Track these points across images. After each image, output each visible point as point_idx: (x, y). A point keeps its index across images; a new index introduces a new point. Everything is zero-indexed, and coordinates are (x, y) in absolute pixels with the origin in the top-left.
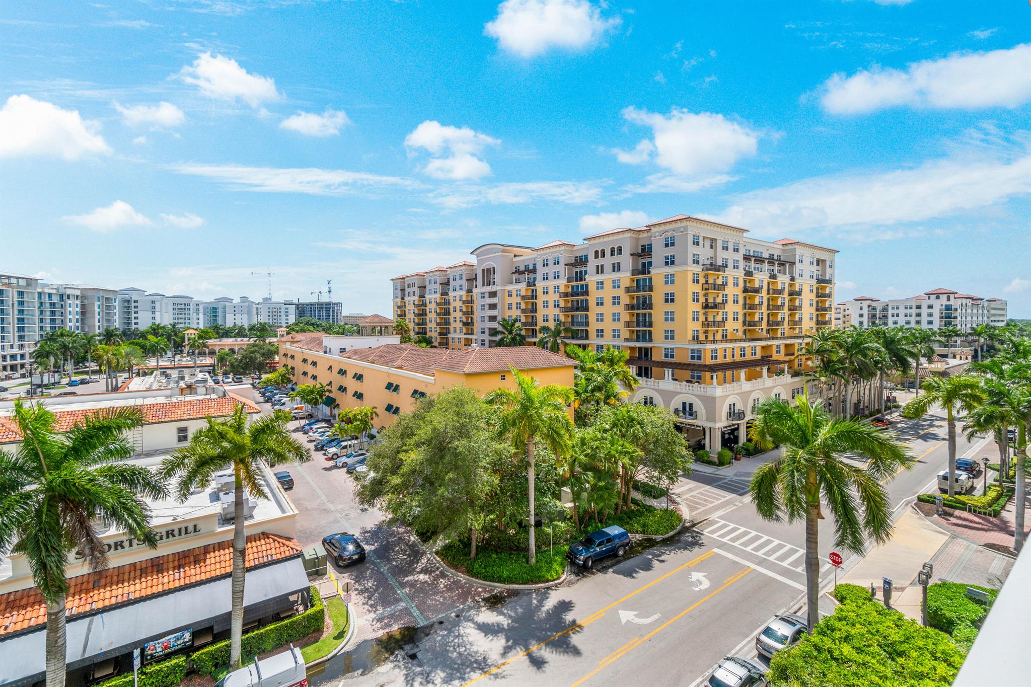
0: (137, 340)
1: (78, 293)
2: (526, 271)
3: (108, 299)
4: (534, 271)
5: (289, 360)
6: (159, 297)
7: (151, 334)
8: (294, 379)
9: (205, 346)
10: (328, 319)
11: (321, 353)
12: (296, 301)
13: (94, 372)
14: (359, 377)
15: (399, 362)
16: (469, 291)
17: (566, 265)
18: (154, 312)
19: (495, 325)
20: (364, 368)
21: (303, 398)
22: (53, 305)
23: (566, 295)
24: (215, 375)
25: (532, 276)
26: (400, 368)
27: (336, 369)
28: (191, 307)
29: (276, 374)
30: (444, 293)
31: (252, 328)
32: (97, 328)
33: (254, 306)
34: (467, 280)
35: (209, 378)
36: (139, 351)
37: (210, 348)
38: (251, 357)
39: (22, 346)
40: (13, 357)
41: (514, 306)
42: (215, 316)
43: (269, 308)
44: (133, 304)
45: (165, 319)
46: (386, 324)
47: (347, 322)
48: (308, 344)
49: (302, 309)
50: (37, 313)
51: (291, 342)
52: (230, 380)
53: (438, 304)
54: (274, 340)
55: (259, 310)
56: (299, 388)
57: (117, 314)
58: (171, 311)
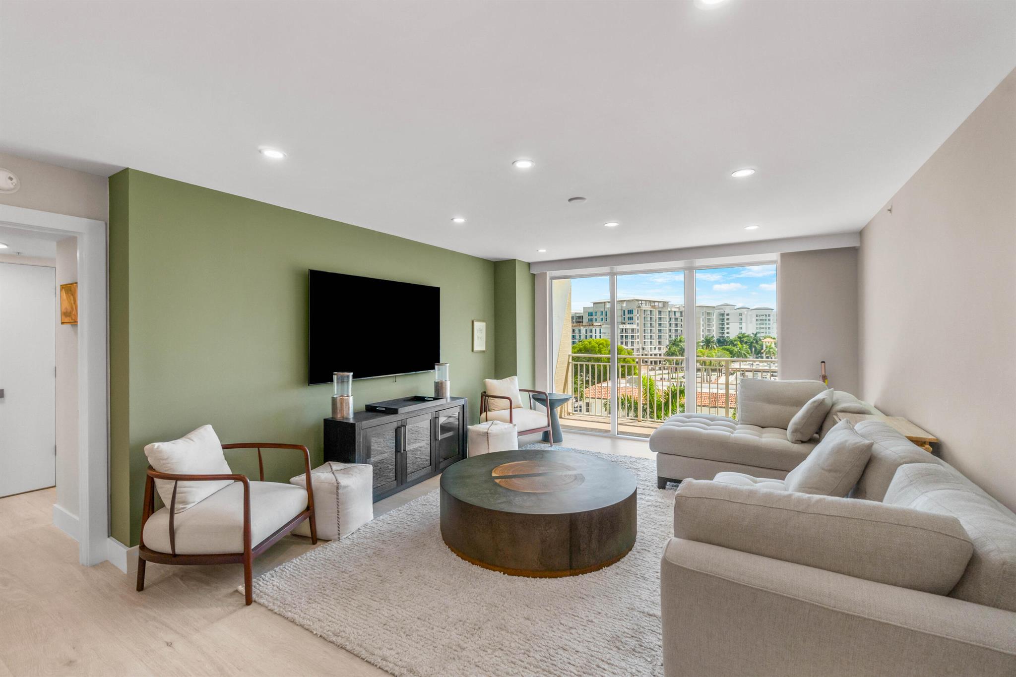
0: (728, 347)
3: (709, 314)
6: (746, 310)
7: (738, 341)
18: (741, 323)
22: (676, 319)
28: (771, 318)
32: (701, 336)
36: (728, 355)
39: (660, 348)
44: (726, 317)
45: (749, 329)
57: (715, 325)
58: (755, 322)
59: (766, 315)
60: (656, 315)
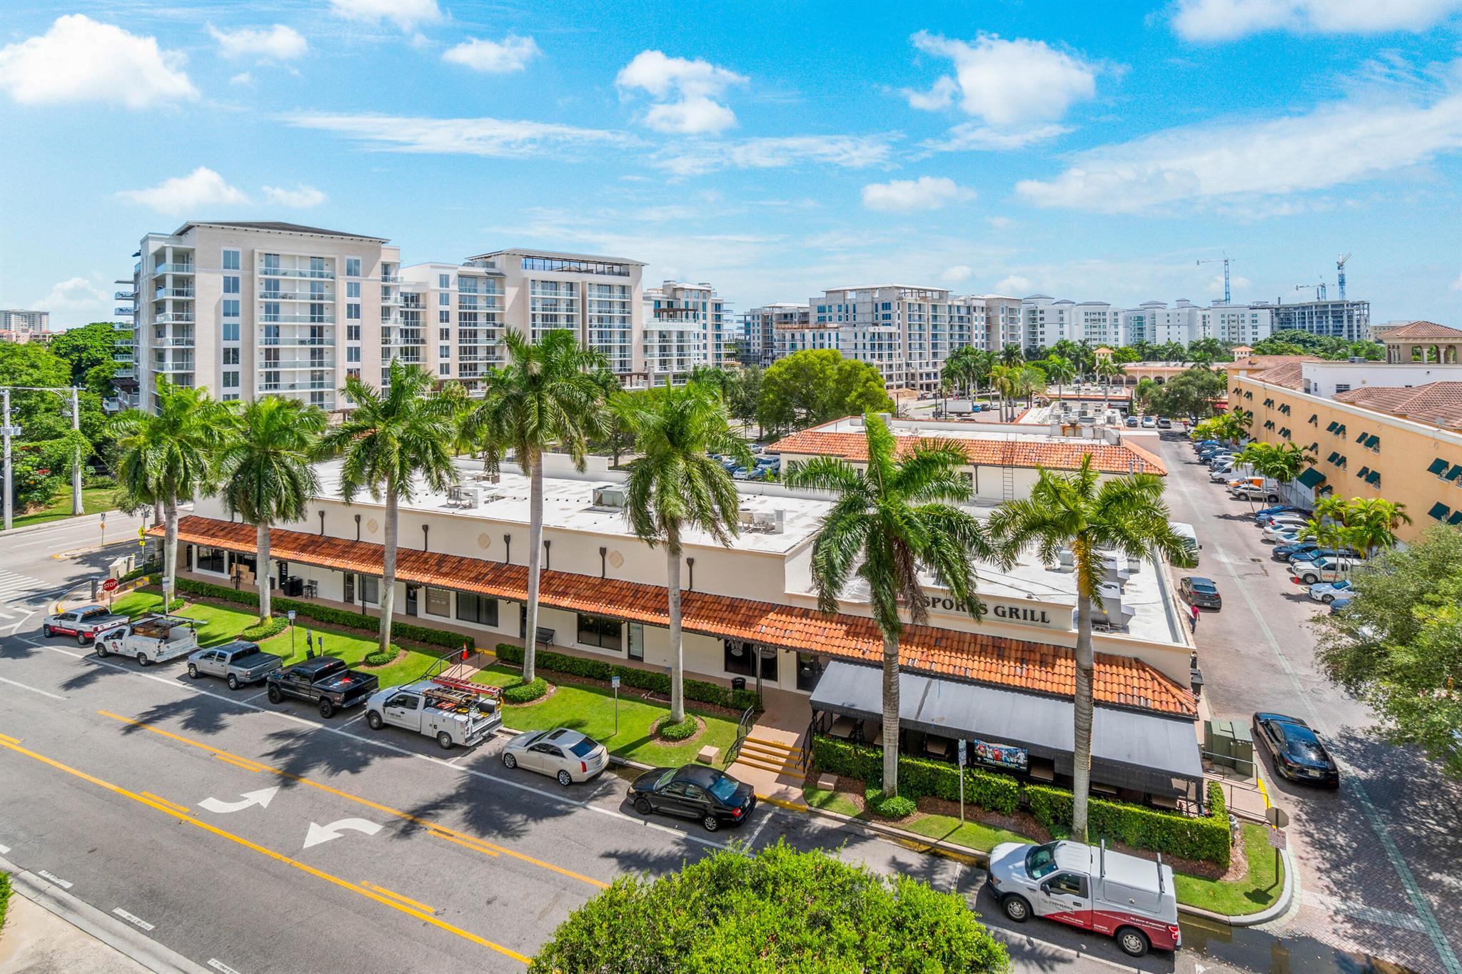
0: (1042, 361)
1: (983, 304)
3: (1012, 310)
5: (1244, 399)
6: (1067, 305)
7: (1057, 353)
8: (1252, 431)
9: (1120, 370)
10: (1338, 331)
11: (1299, 392)
12: (1273, 302)
13: (996, 398)
14: (1371, 442)
18: (1062, 325)
20: (1380, 425)
21: (1257, 465)
22: (961, 318)
24: (1133, 414)
27: (1324, 422)
28: (1108, 317)
29: (1222, 420)
31: (1194, 347)
32: (1000, 345)
33: (1199, 312)
35: (1120, 417)
36: (1042, 375)
37: (1129, 375)
38: (1182, 392)
39: (935, 364)
40: (928, 375)
42: (1141, 329)
43: (1223, 316)
44: (1039, 316)
45: (1075, 333)
46: (1450, 341)
48: (1277, 374)
49: (1284, 317)
50: (948, 328)
51: (1248, 370)
52: (1152, 423)
54: (1222, 365)
55: (1207, 319)
57: (1022, 328)
58: (1083, 323)
59: (1099, 313)
60: (928, 312)
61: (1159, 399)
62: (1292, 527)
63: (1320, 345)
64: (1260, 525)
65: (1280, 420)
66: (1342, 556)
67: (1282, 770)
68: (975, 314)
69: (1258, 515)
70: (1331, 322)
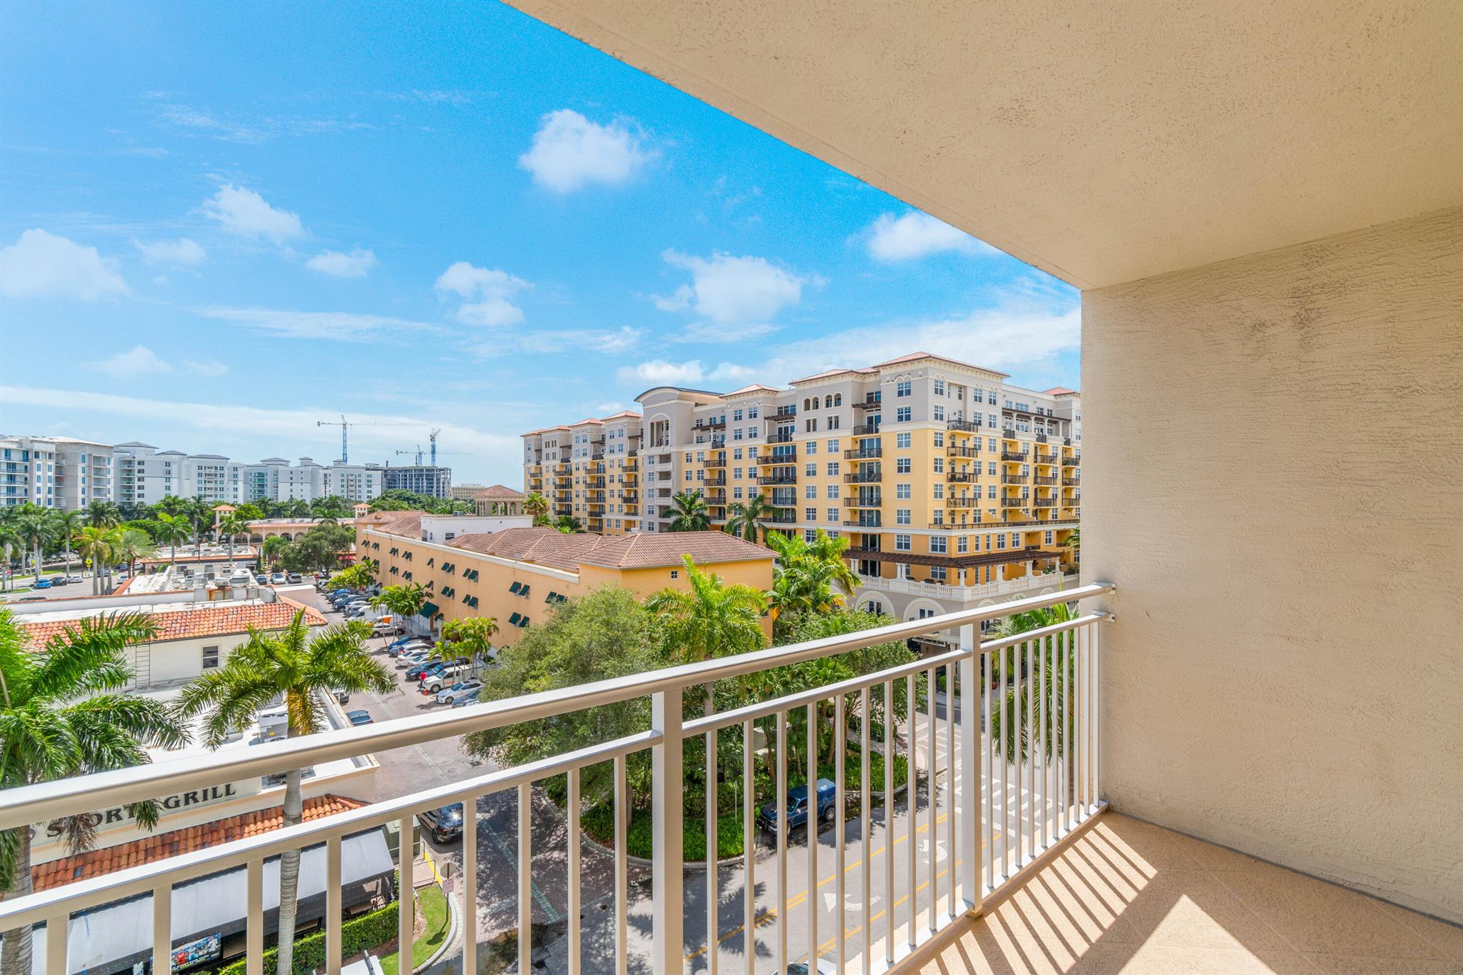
0: (141, 521)
1: (52, 449)
2: (711, 425)
3: (98, 459)
4: (722, 426)
5: (372, 550)
6: (177, 457)
7: (164, 510)
8: (378, 578)
9: (246, 530)
10: (429, 491)
11: (419, 540)
12: (382, 465)
13: (74, 568)
14: (472, 575)
15: (529, 554)
16: (632, 453)
17: (766, 418)
18: (168, 479)
19: (668, 501)
20: (479, 562)
21: (390, 605)
22: (12, 466)
23: (766, 460)
24: (261, 572)
25: (719, 432)
26: (532, 561)
27: (439, 564)
28: (226, 472)
29: (353, 570)
30: (598, 456)
31: (317, 504)
32: (80, 502)
33: (321, 471)
34: (630, 438)
35: (251, 577)
36: (146, 537)
37: (253, 532)
38: (315, 547)
41: (695, 475)
42: (262, 486)
43: (343, 475)
44: (137, 467)
45: (186, 489)
46: (513, 500)
47: (458, 495)
48: (399, 527)
49: (391, 477)
51: (374, 524)
52: (283, 580)
53: (588, 471)
54: (349, 521)
55: (328, 478)
56: (384, 591)
57: (112, 481)
58: (195, 478)
59: (216, 468)
61: (292, 555)
62: (418, 651)
63: (420, 502)
64: (393, 655)
65: (403, 565)
66: (457, 665)
67: (440, 838)
68: (38, 462)
69: (390, 648)
70: (425, 484)
